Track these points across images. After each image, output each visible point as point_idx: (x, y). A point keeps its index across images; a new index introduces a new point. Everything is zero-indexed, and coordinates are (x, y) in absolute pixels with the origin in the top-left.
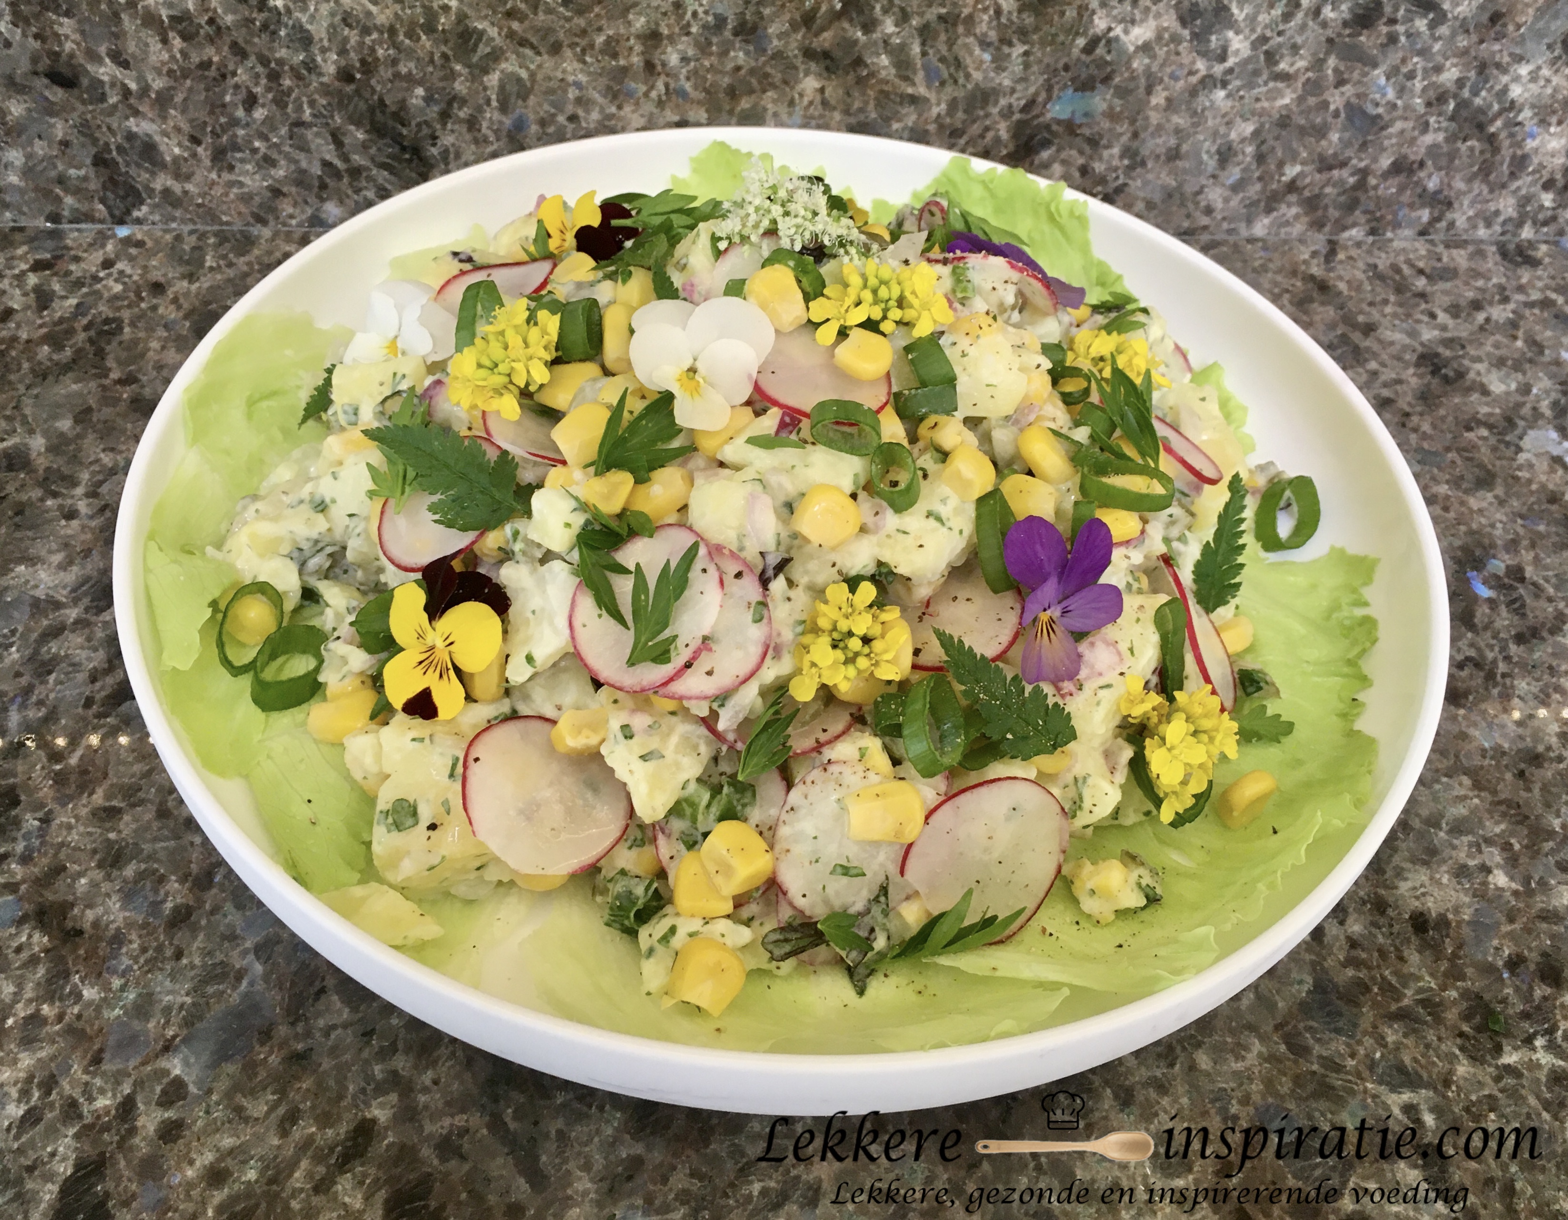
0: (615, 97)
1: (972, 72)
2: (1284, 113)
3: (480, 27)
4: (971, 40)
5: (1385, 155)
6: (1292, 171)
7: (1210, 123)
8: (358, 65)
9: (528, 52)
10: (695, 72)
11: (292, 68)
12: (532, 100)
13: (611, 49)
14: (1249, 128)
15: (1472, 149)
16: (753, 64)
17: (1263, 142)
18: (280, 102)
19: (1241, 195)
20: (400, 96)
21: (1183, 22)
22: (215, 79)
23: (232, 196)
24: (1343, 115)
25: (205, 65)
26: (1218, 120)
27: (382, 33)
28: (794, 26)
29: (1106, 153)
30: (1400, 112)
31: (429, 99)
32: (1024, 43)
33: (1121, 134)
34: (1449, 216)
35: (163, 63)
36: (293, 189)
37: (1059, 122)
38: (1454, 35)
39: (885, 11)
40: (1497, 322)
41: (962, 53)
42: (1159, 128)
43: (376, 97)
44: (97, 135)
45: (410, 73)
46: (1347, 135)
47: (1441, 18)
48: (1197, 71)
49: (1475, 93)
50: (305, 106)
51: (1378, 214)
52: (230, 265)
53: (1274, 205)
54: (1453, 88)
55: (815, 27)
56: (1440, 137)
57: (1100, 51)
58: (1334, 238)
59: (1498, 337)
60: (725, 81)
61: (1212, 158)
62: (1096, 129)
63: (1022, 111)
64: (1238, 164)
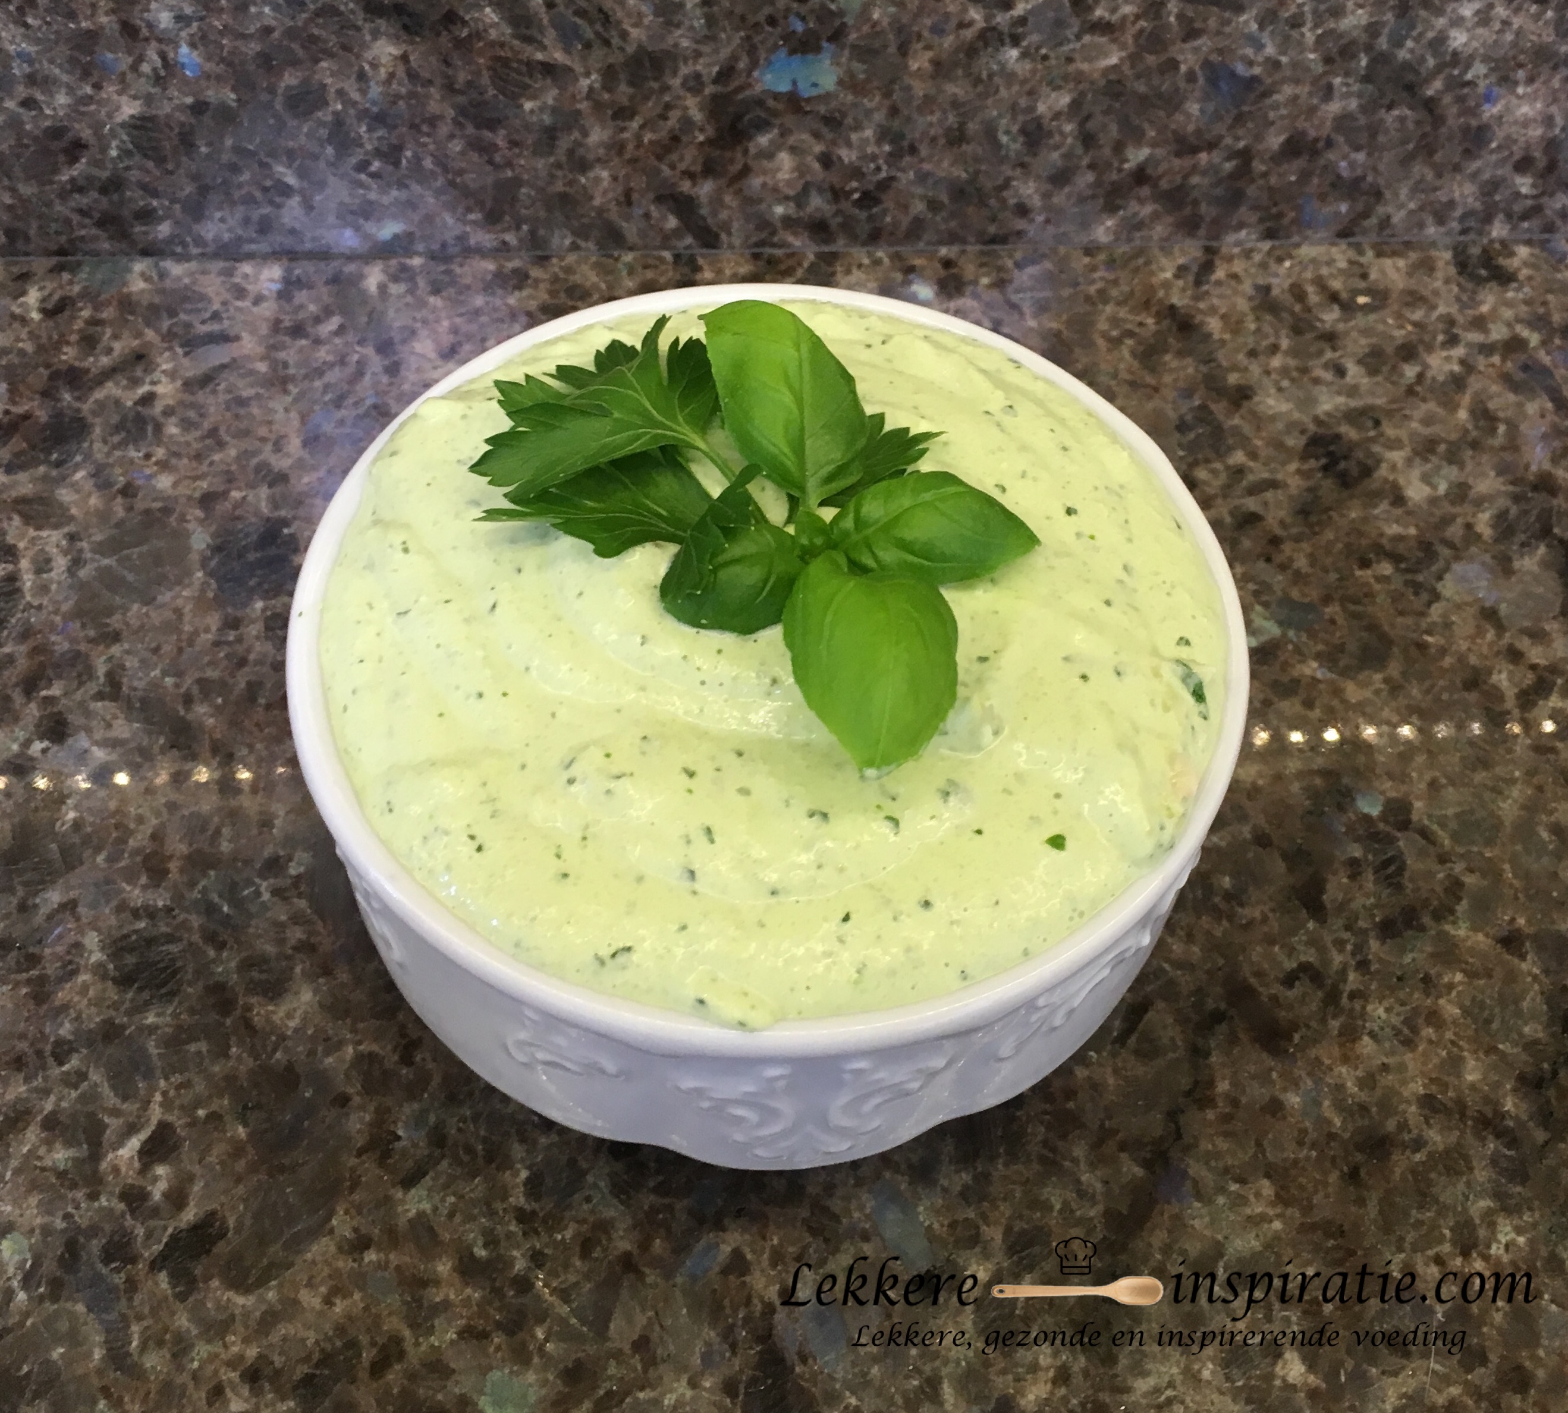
0: (86, 74)
1: (628, 27)
2: (1113, 77)
5: (1272, 129)
6: (1137, 156)
7: (1003, 93)
10: (202, 36)
14: (1064, 100)
15: (1402, 119)
17: (1089, 117)
19: (1067, 190)
24: (1201, 81)
26: (1016, 88)
29: (854, 137)
30: (1288, 73)
33: (869, 113)
34: (1381, 210)
37: (776, 96)
40: (1434, 379)
42: (928, 100)
48: (971, 23)
49: (1399, 44)
51: (1274, 210)
53: (1118, 202)
54: (1362, 37)
56: (1353, 104)
58: (1215, 244)
59: (1431, 406)
60: (254, 47)
61: (1014, 140)
62: (834, 104)
63: (716, 81)
64: (1056, 147)
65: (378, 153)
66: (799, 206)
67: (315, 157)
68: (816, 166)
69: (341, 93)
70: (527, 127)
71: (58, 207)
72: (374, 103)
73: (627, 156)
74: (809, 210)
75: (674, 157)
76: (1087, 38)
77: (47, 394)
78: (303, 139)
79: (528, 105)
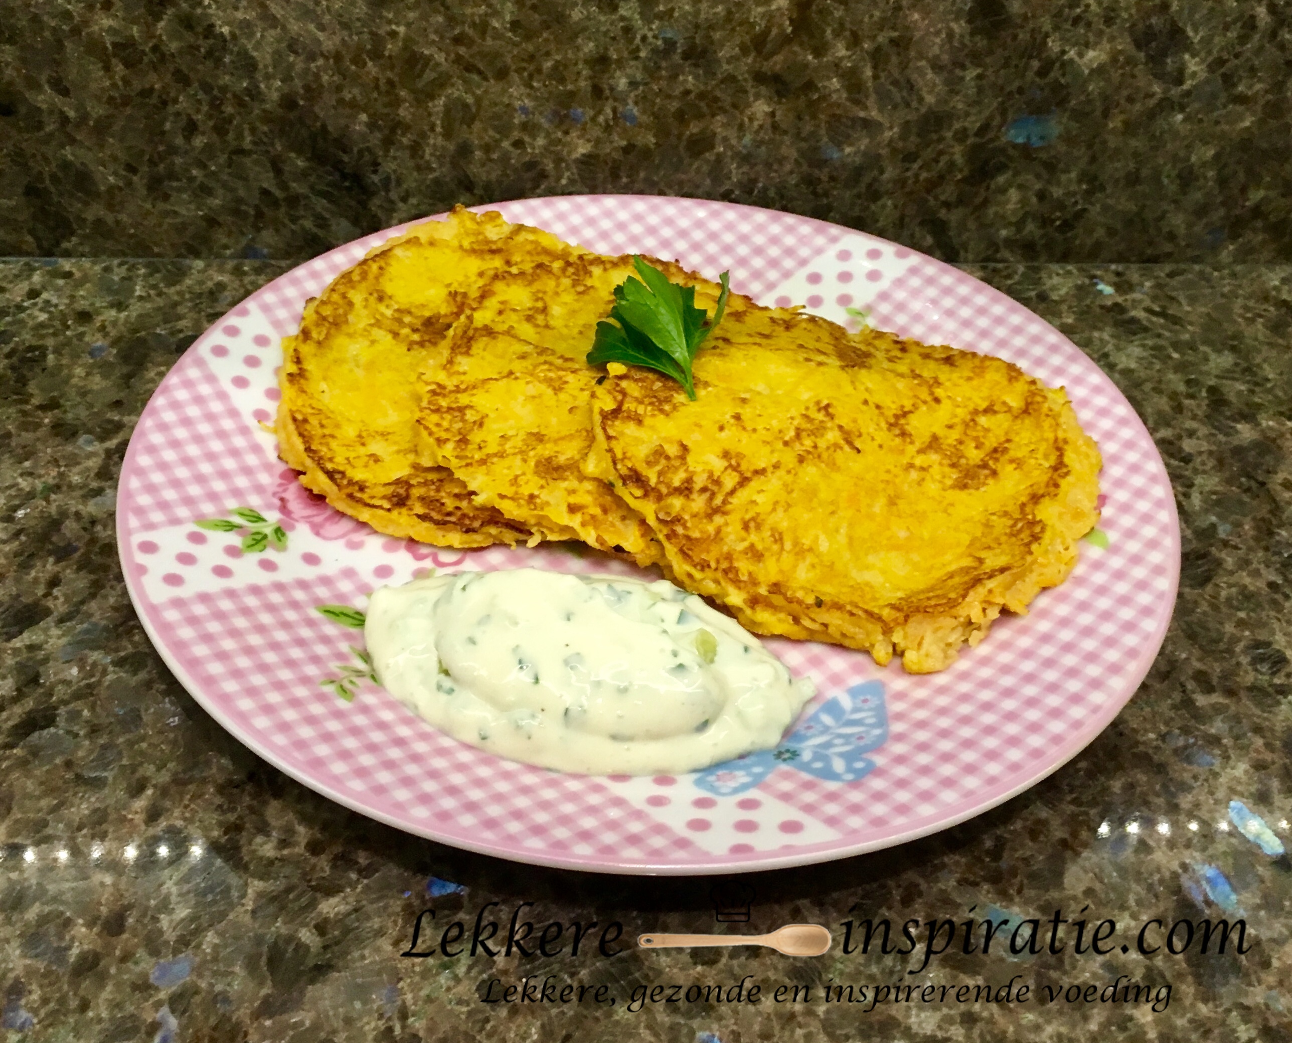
0: (561, 123)
1: (924, 94)
2: (1245, 136)
3: (426, 52)
4: (923, 63)
6: (1256, 196)
7: (1169, 146)
8: (302, 91)
9: (475, 77)
10: (644, 96)
11: (235, 96)
12: (477, 126)
13: (559, 74)
14: (1211, 153)
16: (702, 87)
17: (1225, 165)
18: (220, 130)
19: (1205, 220)
20: (342, 122)
21: (1138, 44)
22: (155, 106)
23: (165, 227)
25: (146, 93)
26: (1178, 143)
27: (326, 58)
28: (745, 50)
29: (1063, 178)
31: (372, 125)
32: (978, 66)
33: (1076, 160)
35: (103, 89)
36: (230, 219)
37: (1015, 146)
39: (837, 34)
41: (915, 77)
42: (1117, 151)
43: (318, 124)
44: (31, 163)
45: (354, 98)
48: (1154, 94)
50: (246, 133)
52: (160, 294)
53: (1239, 231)
55: (765, 51)
57: (1054, 73)
60: (674, 105)
61: (1172, 182)
62: (1053, 153)
63: (977, 134)
64: (1200, 188)
65: (740, 184)
66: (1019, 230)
68: (1034, 200)
69: (725, 139)
70: (844, 166)
72: (745, 147)
73: (907, 190)
74: (1026, 232)
75: (939, 190)
76: (1231, 107)
78: (692, 174)
79: (848, 150)
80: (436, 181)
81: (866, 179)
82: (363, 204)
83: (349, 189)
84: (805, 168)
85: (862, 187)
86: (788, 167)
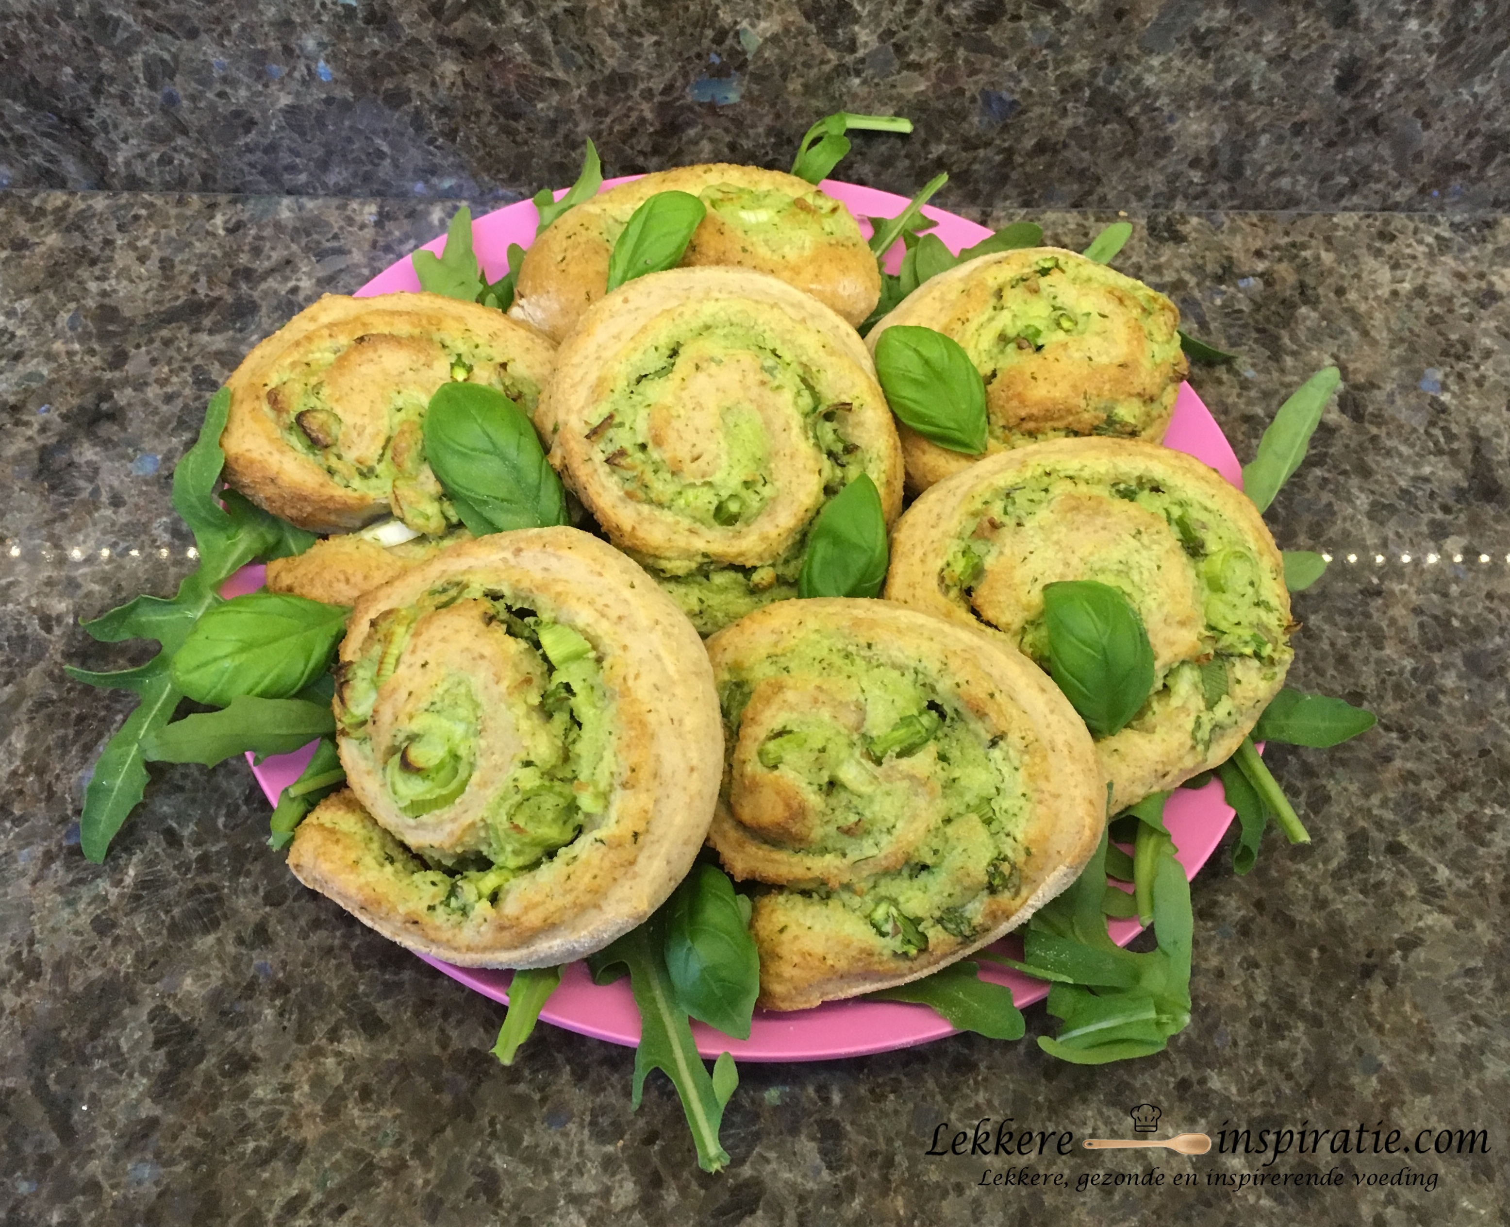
0: (259, 77)
1: (607, 59)
2: (920, 99)
3: (114, 14)
4: (600, 30)
5: (1027, 135)
6: (939, 149)
9: (166, 36)
10: (335, 56)
12: (179, 79)
13: (247, 34)
15: (1113, 131)
16: (389, 49)
19: (891, 170)
20: (50, 74)
21: (808, 18)
24: (980, 102)
27: (21, 19)
28: (423, 17)
29: (751, 132)
30: (1036, 99)
31: (78, 77)
32: (653, 34)
33: (761, 117)
34: (1100, 190)
37: (701, 105)
38: (1080, 29)
39: (511, 5)
41: (594, 42)
42: (800, 110)
43: (27, 75)
45: (55, 54)
46: (986, 119)
47: (1065, 14)
48: (829, 61)
49: (1110, 82)
51: (1029, 188)
54: (1086, 77)
55: (444, 17)
56: (1081, 121)
57: (729, 41)
58: (989, 209)
60: (366, 63)
62: (738, 110)
63: (661, 94)
64: (884, 143)
65: (442, 133)
67: (402, 135)
68: (728, 149)
69: (420, 94)
70: (538, 119)
71: (236, 161)
72: (441, 101)
73: (604, 139)
75: (633, 141)
76: (904, 73)
77: (232, 285)
78: (394, 123)
79: (540, 106)
80: (152, 126)
81: (562, 130)
82: (88, 144)
83: (70, 131)
84: (502, 119)
85: (560, 138)
86: (485, 119)
